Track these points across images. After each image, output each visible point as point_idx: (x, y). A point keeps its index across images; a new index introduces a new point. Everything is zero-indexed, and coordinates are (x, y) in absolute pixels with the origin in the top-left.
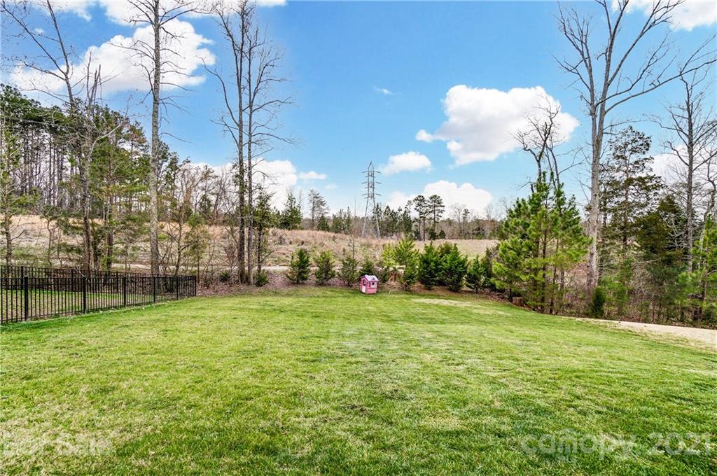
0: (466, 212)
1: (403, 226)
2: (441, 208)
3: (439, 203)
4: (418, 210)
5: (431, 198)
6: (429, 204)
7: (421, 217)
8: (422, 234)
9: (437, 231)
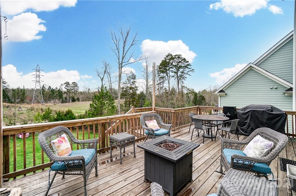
0: (89, 90)
1: (58, 96)
2: (77, 88)
3: (76, 86)
4: (66, 88)
5: (73, 83)
6: (72, 86)
7: (67, 92)
8: (68, 99)
9: (76, 98)
